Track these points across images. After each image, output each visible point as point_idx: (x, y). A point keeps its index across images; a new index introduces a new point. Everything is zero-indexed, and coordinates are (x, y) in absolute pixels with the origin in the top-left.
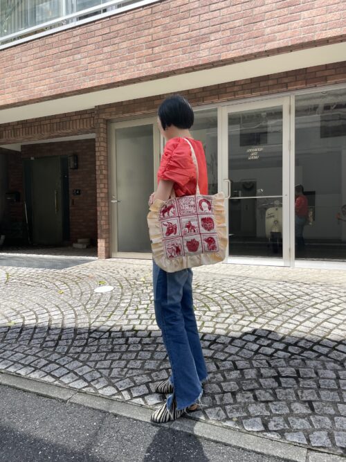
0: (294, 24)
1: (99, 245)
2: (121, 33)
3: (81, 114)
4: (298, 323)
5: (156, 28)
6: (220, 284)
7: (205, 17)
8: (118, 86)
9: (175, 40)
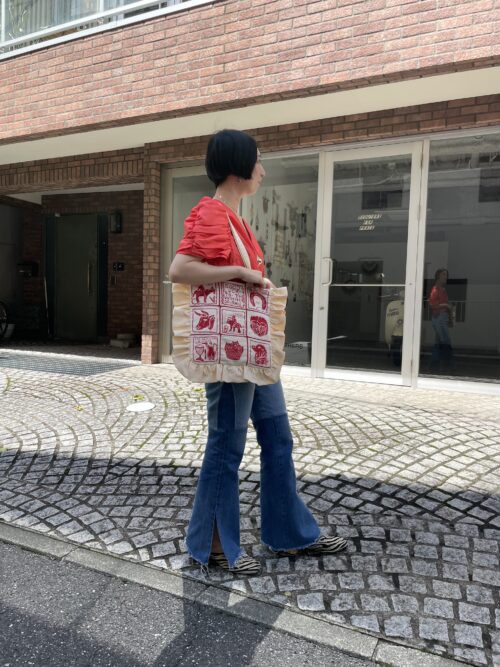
0: (427, 38)
1: (143, 343)
2: (181, 40)
3: (124, 154)
4: (403, 466)
5: (230, 35)
6: (306, 406)
7: (301, 21)
8: (175, 117)
9: (256, 53)
